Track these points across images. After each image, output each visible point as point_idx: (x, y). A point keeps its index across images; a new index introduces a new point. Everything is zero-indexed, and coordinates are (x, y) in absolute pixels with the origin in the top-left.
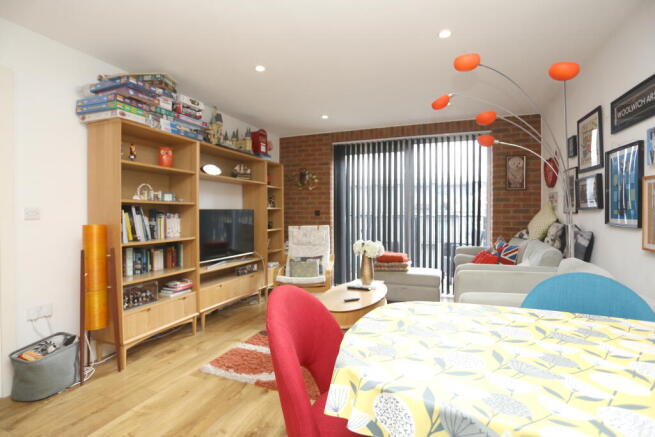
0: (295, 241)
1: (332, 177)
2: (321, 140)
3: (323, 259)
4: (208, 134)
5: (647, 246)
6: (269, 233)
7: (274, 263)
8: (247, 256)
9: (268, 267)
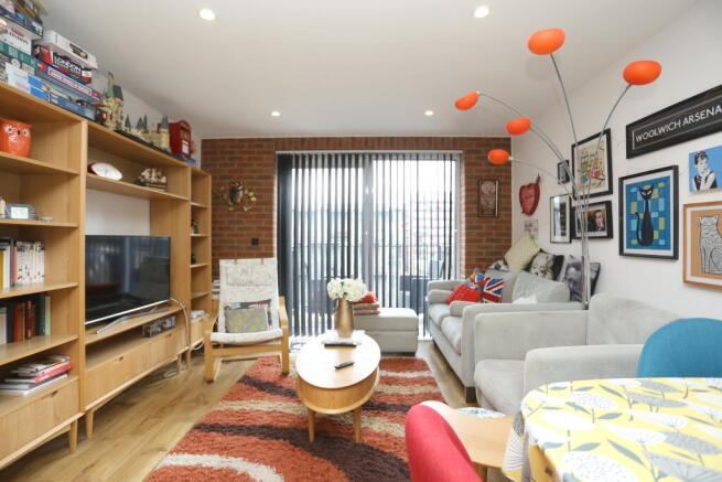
0: (230, 280)
1: (276, 195)
2: (261, 146)
3: (272, 303)
4: (102, 112)
5: (689, 278)
6: (193, 269)
7: (200, 312)
8: (160, 306)
9: (191, 319)
